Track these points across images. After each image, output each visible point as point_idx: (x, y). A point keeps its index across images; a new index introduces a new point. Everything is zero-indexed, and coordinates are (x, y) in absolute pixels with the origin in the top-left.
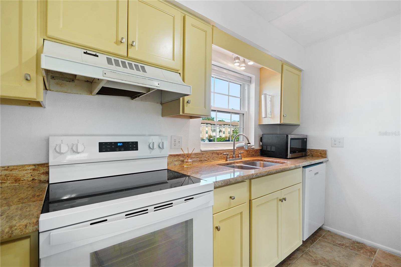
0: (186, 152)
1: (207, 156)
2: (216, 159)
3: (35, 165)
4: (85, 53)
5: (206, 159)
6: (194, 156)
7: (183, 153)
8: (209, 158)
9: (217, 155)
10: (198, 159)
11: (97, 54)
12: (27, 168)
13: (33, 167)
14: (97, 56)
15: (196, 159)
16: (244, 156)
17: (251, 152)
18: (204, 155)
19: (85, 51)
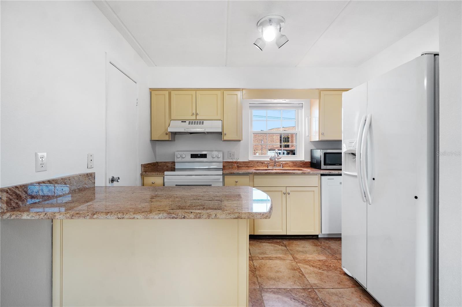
0: (235, 161)
1: (252, 164)
2: (261, 166)
3: (172, 162)
4: (182, 122)
5: (252, 166)
6: (242, 163)
7: (232, 161)
8: (254, 165)
9: (262, 164)
10: (246, 165)
11: (186, 121)
12: (170, 163)
13: (171, 163)
14: (185, 122)
15: (244, 165)
16: (290, 166)
17: (297, 163)
18: (250, 163)
19: (182, 121)
